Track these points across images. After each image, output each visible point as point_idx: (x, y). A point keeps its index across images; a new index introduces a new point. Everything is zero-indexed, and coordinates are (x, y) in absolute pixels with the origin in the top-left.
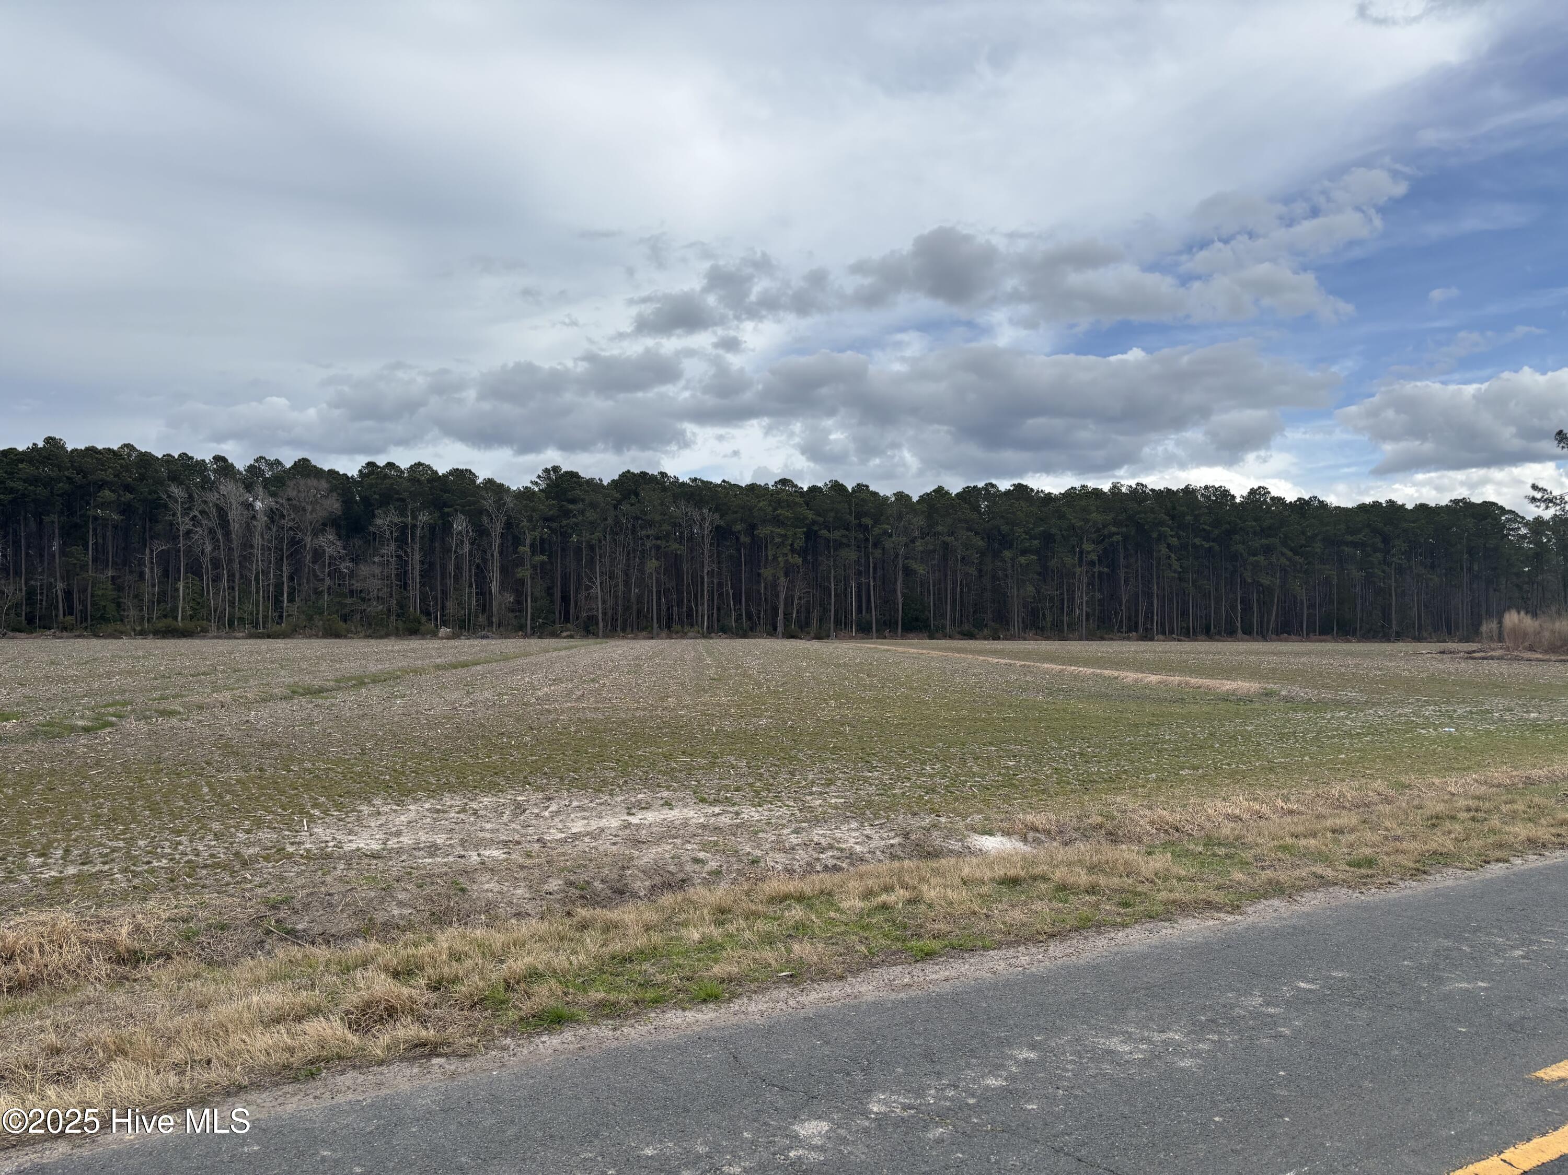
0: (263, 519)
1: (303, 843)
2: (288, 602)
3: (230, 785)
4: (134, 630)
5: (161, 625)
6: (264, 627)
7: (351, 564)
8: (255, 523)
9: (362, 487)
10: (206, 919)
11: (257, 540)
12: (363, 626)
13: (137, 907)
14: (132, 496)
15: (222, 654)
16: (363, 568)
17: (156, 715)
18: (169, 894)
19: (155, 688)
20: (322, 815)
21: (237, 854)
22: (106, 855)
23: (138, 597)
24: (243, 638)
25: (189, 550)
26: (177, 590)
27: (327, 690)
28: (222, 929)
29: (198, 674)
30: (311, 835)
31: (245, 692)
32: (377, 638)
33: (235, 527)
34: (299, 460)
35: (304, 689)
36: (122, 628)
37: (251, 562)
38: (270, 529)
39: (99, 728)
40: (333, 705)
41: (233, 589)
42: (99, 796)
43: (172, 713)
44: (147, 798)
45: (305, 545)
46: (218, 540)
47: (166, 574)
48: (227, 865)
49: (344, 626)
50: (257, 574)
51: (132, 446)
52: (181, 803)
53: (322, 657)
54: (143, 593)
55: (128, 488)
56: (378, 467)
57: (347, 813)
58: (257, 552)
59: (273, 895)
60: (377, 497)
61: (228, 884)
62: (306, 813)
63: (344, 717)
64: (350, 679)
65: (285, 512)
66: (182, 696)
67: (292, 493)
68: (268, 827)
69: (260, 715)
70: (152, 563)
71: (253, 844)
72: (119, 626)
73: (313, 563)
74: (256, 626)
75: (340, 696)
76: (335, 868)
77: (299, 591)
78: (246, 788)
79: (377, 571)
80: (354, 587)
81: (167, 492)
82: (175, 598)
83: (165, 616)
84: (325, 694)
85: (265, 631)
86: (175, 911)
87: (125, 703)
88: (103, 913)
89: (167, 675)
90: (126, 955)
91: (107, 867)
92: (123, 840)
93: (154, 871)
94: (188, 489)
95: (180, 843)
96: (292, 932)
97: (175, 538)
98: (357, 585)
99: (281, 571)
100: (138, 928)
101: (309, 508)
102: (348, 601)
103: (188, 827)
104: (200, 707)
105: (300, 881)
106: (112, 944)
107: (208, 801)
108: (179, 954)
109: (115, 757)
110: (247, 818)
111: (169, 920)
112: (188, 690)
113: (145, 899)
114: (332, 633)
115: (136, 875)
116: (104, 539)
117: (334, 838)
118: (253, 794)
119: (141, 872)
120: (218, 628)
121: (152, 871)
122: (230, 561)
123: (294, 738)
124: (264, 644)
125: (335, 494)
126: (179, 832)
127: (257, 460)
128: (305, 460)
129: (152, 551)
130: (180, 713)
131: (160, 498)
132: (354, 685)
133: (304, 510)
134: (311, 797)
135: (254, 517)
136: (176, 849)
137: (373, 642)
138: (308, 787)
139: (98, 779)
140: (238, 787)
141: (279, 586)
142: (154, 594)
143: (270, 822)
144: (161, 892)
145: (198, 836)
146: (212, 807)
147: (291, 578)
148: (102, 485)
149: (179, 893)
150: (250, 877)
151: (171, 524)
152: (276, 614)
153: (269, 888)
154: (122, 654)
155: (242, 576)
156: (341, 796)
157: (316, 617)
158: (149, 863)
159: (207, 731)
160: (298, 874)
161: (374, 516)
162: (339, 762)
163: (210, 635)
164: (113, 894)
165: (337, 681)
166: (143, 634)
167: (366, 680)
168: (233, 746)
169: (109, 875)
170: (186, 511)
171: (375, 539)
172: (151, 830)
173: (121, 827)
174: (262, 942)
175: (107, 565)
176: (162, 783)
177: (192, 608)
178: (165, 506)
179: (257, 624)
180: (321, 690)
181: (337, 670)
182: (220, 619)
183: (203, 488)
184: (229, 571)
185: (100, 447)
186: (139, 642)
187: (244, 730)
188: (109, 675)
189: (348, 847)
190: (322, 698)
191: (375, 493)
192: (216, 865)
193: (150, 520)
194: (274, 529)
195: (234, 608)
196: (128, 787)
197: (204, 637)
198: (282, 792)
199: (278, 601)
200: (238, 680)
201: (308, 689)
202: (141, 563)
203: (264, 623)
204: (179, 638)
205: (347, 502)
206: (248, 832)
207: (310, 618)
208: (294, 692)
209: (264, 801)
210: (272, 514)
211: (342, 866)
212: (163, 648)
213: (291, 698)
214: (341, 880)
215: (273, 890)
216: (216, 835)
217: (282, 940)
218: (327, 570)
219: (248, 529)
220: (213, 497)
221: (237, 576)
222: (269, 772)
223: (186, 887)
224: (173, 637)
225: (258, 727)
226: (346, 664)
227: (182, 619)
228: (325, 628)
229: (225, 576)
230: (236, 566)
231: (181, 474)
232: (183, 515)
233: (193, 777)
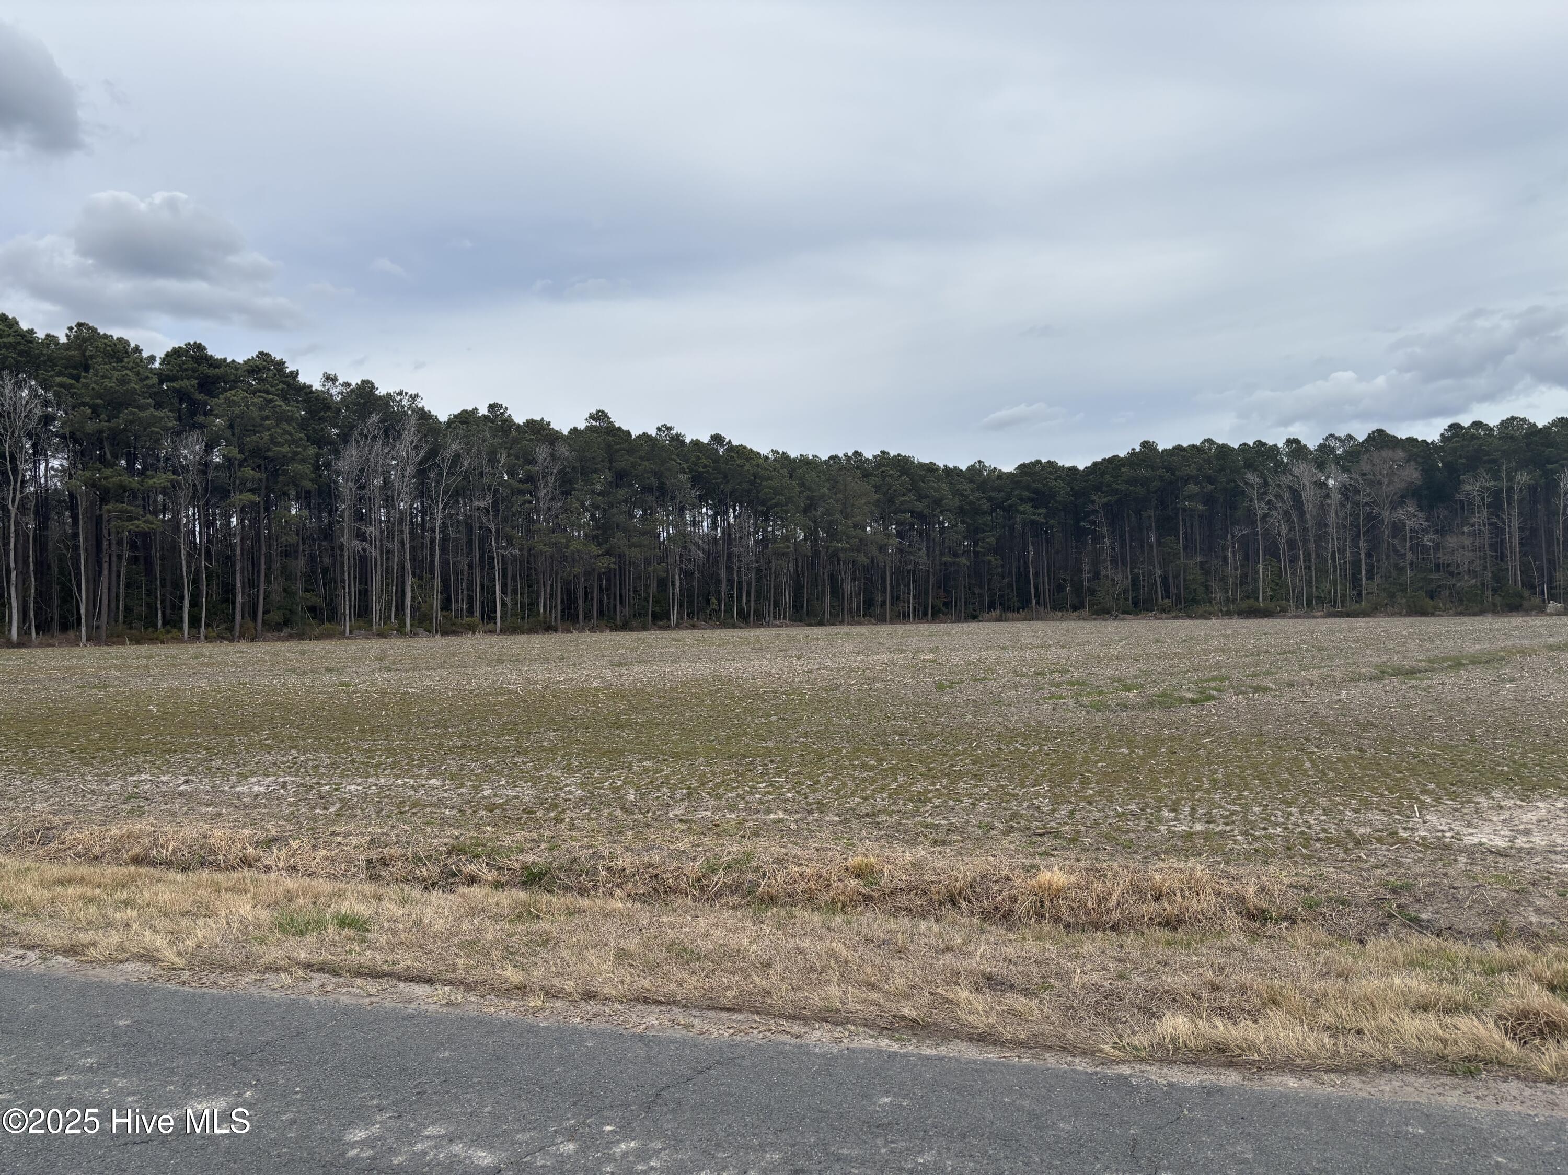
0: (1336, 496)
1: (1417, 829)
2: (1367, 579)
3: (1332, 762)
4: (1221, 611)
5: (1244, 605)
6: (1342, 606)
7: (1435, 537)
8: (1329, 501)
9: (1445, 452)
10: (1327, 892)
11: (1332, 519)
12: (1452, 602)
13: (1259, 868)
14: (1213, 487)
15: (1303, 633)
16: (1449, 539)
17: (1250, 690)
18: (1288, 862)
19: (1246, 665)
20: (1434, 803)
21: (1348, 832)
22: (1227, 817)
23: (1223, 579)
24: (1322, 617)
25: (1266, 533)
26: (1257, 572)
27: (1420, 672)
28: (1343, 904)
29: (1285, 653)
30: (1424, 822)
31: (1332, 671)
32: (1469, 615)
33: (1309, 507)
34: (1373, 432)
35: (1394, 670)
36: (1211, 609)
37: (1327, 542)
38: (1344, 506)
39: (1204, 701)
40: (1430, 687)
41: (1310, 568)
42: (1213, 762)
43: (1265, 690)
44: (1255, 767)
45: (1383, 519)
46: (1293, 522)
47: (1246, 557)
48: (1339, 842)
49: (1431, 603)
50: (1333, 553)
51: (1211, 440)
52: (1287, 776)
53: (1410, 636)
54: (1228, 577)
55: (1210, 480)
56: (1463, 428)
57: (1462, 803)
58: (1333, 531)
59: (1391, 878)
60: (1464, 461)
61: (1343, 861)
62: (1415, 798)
63: (1445, 700)
64: (1444, 659)
65: (1360, 488)
66: (1272, 673)
67: (1366, 468)
68: (1376, 809)
69: (1352, 695)
70: (1234, 547)
71: (1364, 824)
72: (1208, 607)
73: (1393, 538)
74: (1335, 605)
75: (1436, 678)
76: (1456, 861)
77: (1378, 568)
78: (1347, 767)
79: (1467, 542)
80: (1441, 561)
81: (1243, 479)
82: (1256, 580)
83: (1248, 597)
84: (1418, 675)
85: (1344, 610)
86: (1296, 878)
87: (1223, 679)
88: (1231, 869)
89: (1256, 653)
90: (1255, 912)
91: (1228, 828)
92: (1240, 804)
93: (1271, 838)
94: (1262, 473)
95: (1290, 814)
96: (1416, 921)
97: (1254, 523)
98: (1444, 558)
99: (1358, 548)
100: (1263, 888)
101: (1386, 481)
102: (1434, 576)
103: (1297, 799)
104: (1291, 685)
105: (1419, 869)
106: (1242, 900)
107: (1312, 777)
108: (1303, 920)
109: (1222, 729)
110: (1354, 797)
111: (1290, 886)
112: (1277, 668)
113: (1266, 863)
114: (1418, 611)
115: (1256, 839)
116: (1192, 529)
117: (1451, 829)
118: (1356, 774)
119: (1259, 837)
120: (1297, 608)
121: (1270, 837)
122: (1306, 541)
123: (1391, 719)
124: (1344, 623)
125: (1412, 463)
126: (1288, 803)
127: (1327, 439)
128: (1380, 432)
129: (1233, 537)
130: (1271, 689)
131: (1238, 486)
132: (1450, 666)
133: (1380, 483)
134: (1419, 783)
135: (1327, 496)
136: (1288, 819)
137: (1465, 619)
138: (1413, 772)
139: (1210, 747)
140: (1340, 766)
141: (1356, 564)
142: (1236, 577)
143: (1378, 804)
144: (1280, 859)
145: (1307, 809)
146: (1315, 783)
147: (1369, 555)
148: (1187, 480)
149: (1297, 862)
150: (1364, 857)
151: (1249, 511)
152: (1355, 592)
153: (1387, 871)
154: (1214, 633)
155: (1317, 555)
156: (1453, 785)
157: (1399, 594)
158: (1265, 829)
159: (1300, 708)
160: (1416, 862)
161: (1460, 482)
162: (1445, 748)
163: (1290, 615)
164: (1238, 854)
165: (1429, 661)
166: (1228, 614)
167: (1464, 661)
168: (1328, 725)
169: (1231, 835)
170: (1261, 497)
171: (1462, 508)
172: (1262, 799)
173: (1236, 793)
174: (1385, 924)
175: (1196, 553)
176: (1267, 755)
177: (1272, 589)
178: (1243, 492)
179: (1335, 603)
180: (1412, 672)
181: (1428, 650)
182: (1299, 598)
183: (1276, 472)
184: (1304, 551)
185: (1185, 445)
186: (1226, 622)
187: (1338, 709)
188: (1206, 652)
189: (1468, 840)
190: (1416, 679)
191: (1461, 456)
192: (1329, 840)
193: (1230, 508)
194: (1349, 506)
195: (1311, 587)
196: (1237, 756)
197: (1284, 617)
198: (1388, 775)
199: (1356, 580)
200: (1323, 659)
201: (1398, 669)
202: (1224, 549)
203: (1342, 602)
204: (1261, 617)
205: (1428, 470)
206: (1356, 811)
207: (1392, 596)
208: (1382, 673)
209: (1368, 782)
210: (1345, 490)
211: (1465, 860)
212: (1248, 627)
213: (1382, 679)
214: (1467, 874)
215: (1391, 874)
216: (1324, 810)
217: (1405, 927)
218: (1408, 545)
219: (1323, 508)
220: (1286, 480)
221: (1313, 556)
222: (1370, 753)
223: (1303, 856)
224: (1256, 617)
225: (1352, 706)
226: (1437, 643)
227: (1263, 600)
228: (1409, 606)
229: (1302, 556)
230: (1312, 546)
231: (1255, 461)
232: (1259, 500)
233: (1295, 753)
